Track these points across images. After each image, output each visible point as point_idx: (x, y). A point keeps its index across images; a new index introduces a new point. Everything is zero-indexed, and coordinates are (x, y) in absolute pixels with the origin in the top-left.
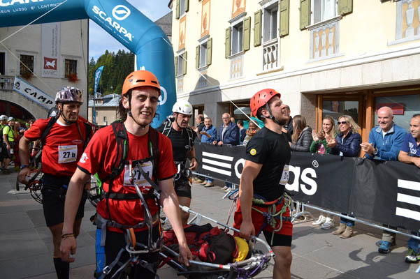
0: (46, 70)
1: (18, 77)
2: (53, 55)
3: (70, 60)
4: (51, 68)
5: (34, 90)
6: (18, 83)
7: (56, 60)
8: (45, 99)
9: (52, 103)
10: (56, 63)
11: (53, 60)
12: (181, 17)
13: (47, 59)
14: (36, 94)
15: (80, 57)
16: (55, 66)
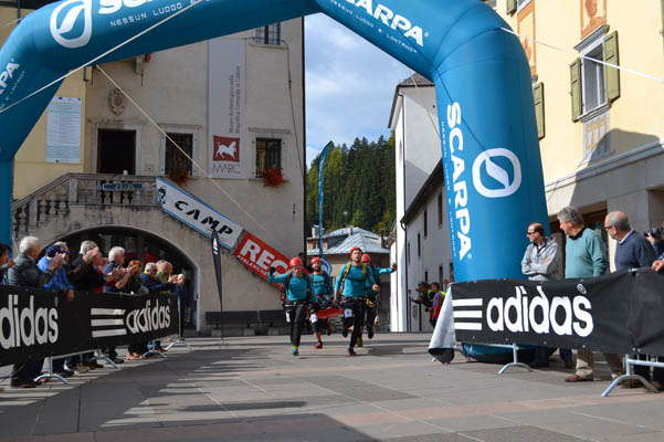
0: (218, 163)
1: (161, 177)
2: (231, 131)
3: (267, 141)
4: (227, 157)
5: (193, 205)
6: (162, 191)
7: (237, 140)
8: (216, 223)
9: (230, 231)
10: (237, 147)
11: (232, 140)
12: (519, 9)
13: (219, 140)
14: (198, 212)
15: (288, 132)
16: (237, 154)
